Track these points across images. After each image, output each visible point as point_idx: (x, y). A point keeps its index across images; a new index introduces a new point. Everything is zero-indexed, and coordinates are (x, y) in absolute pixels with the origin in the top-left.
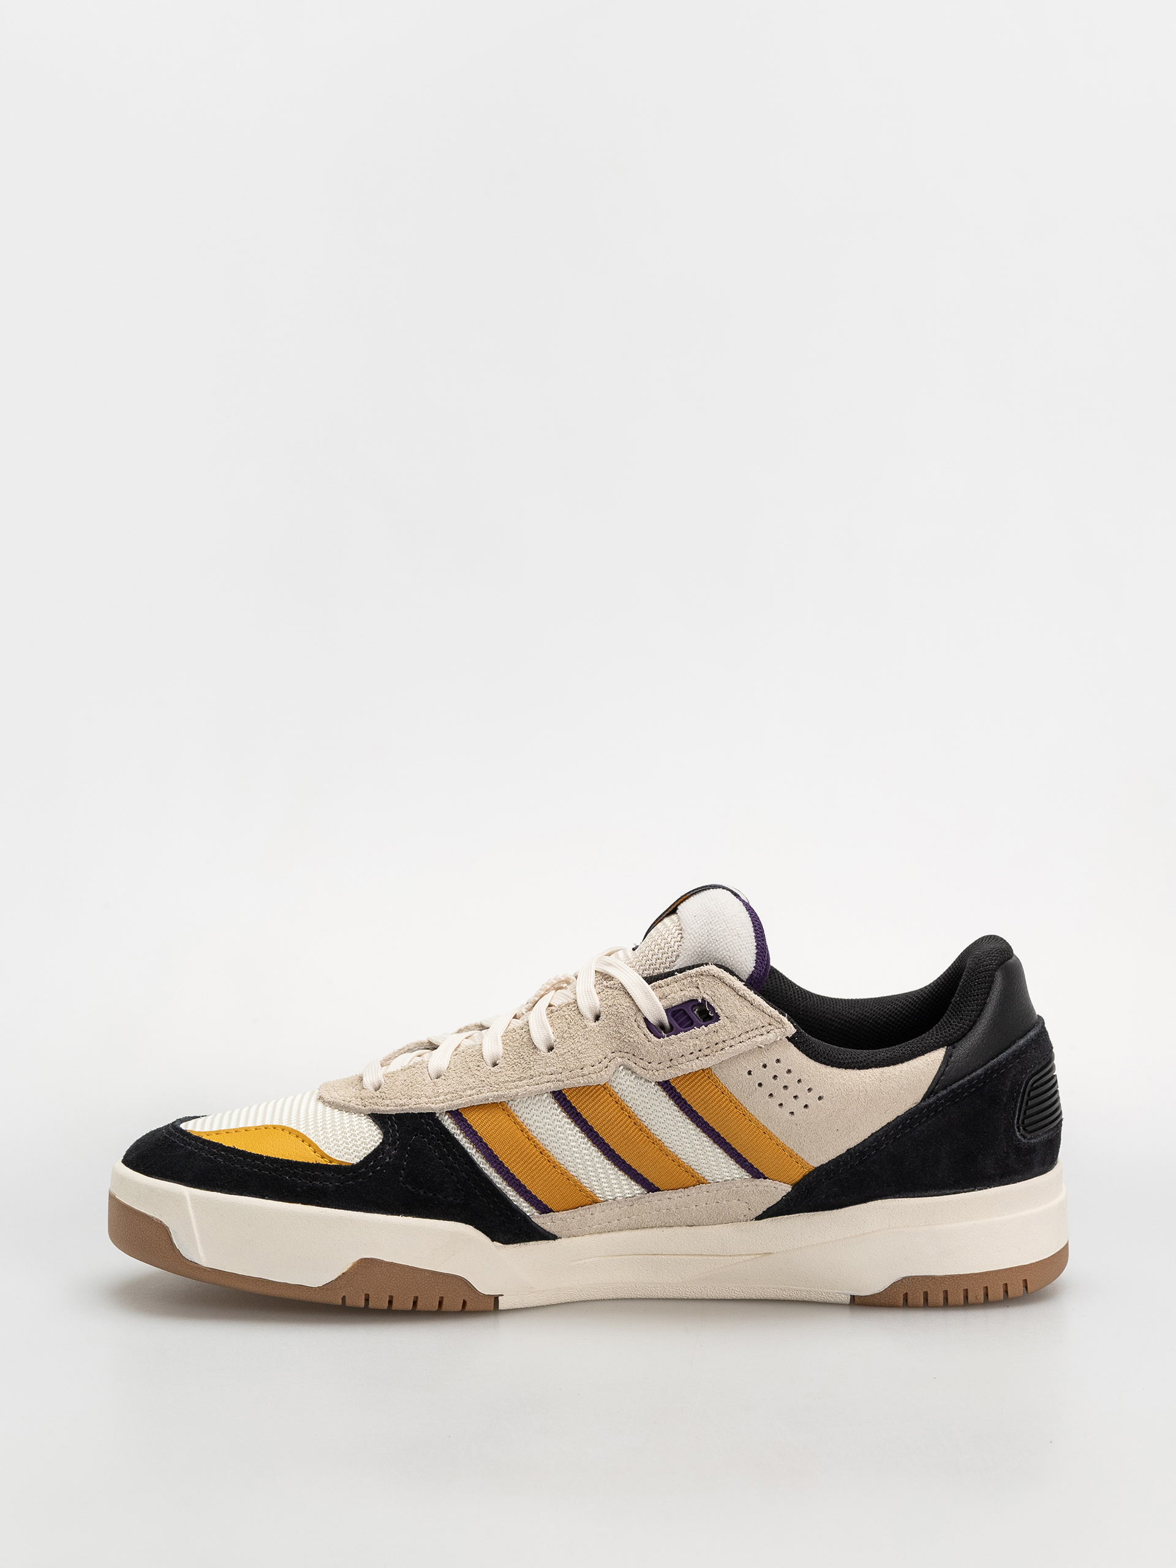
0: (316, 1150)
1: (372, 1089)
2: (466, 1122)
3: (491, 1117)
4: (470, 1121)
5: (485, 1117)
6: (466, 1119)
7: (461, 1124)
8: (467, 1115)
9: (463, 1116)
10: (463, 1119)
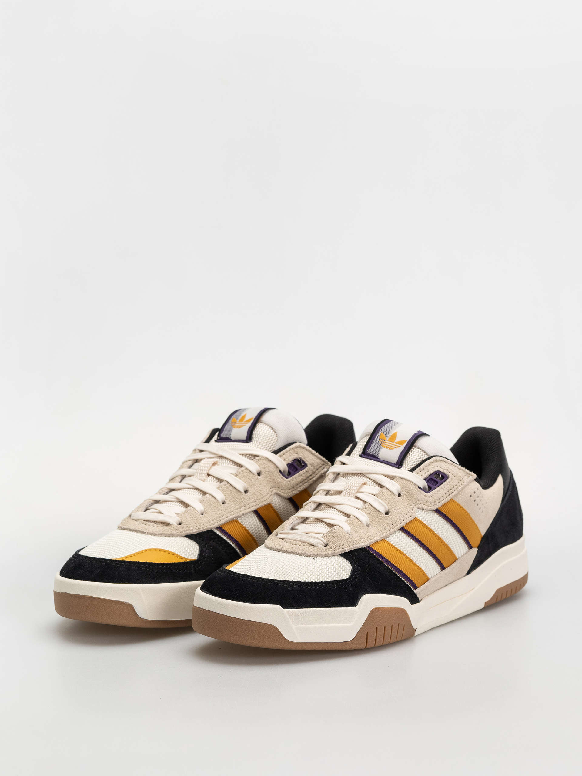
0: (178, 556)
1: (176, 525)
2: (225, 531)
3: (233, 526)
4: (226, 530)
5: (231, 527)
6: (225, 529)
7: (223, 532)
8: (225, 528)
9: (223, 529)
10: (224, 530)
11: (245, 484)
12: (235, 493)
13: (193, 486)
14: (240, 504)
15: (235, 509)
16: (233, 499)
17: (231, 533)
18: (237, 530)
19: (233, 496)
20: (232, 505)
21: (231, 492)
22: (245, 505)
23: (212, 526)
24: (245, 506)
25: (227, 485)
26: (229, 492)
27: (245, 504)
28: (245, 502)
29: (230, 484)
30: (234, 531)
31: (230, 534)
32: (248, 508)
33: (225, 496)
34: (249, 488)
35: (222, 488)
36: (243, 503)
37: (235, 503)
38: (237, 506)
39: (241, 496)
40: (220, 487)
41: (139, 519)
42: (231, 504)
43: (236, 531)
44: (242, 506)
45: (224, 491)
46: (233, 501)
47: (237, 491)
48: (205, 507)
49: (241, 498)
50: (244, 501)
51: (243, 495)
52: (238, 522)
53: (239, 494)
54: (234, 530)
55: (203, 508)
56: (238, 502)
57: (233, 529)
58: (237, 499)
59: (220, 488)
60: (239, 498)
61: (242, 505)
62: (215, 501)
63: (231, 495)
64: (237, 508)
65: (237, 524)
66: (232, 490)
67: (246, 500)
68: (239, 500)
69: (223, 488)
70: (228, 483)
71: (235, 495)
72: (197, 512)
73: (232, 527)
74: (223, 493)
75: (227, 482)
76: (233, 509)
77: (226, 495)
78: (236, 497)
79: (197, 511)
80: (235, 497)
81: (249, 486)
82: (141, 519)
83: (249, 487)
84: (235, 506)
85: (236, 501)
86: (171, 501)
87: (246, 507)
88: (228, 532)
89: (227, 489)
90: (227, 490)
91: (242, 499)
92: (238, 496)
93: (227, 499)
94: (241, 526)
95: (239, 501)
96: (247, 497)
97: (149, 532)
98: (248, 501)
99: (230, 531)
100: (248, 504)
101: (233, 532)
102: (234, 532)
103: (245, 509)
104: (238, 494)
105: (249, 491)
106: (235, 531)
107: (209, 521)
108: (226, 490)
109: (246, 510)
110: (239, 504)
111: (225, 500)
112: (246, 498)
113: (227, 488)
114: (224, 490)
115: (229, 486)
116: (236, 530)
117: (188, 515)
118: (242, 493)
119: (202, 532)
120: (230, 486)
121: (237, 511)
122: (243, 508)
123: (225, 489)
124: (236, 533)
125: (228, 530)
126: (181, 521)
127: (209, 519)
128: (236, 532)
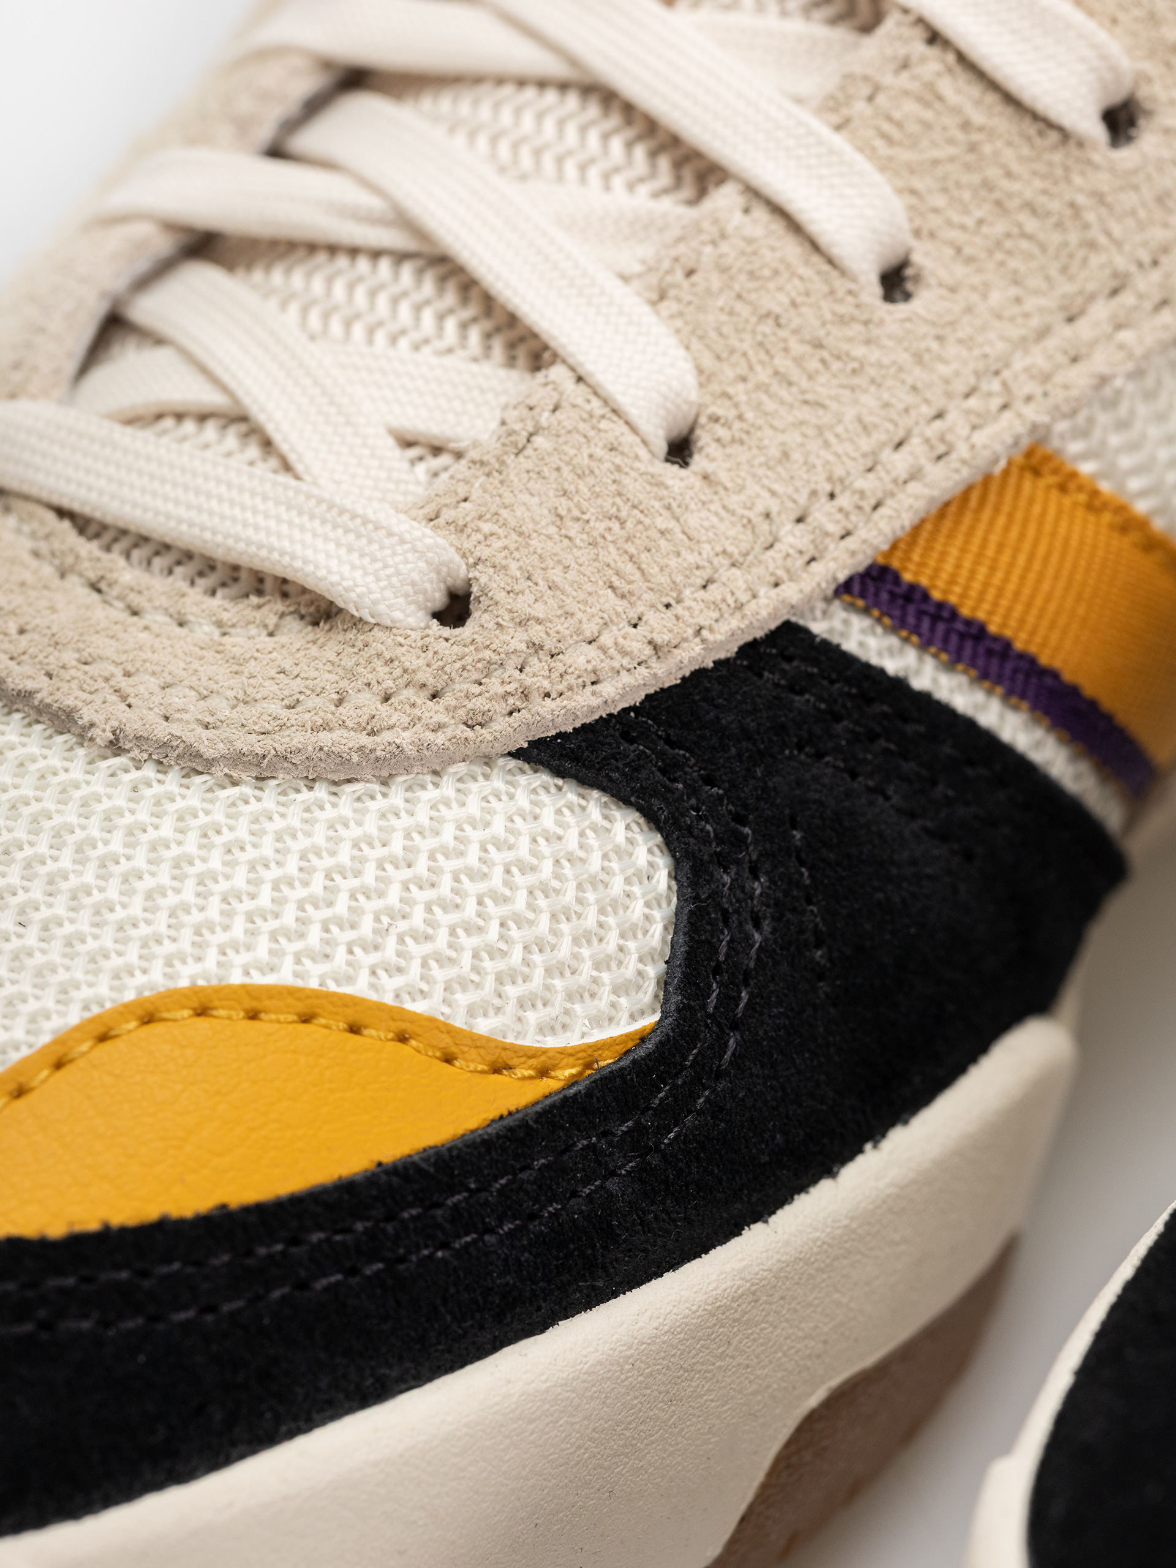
2: (926, 596)
3: (1007, 529)
4: (940, 584)
5: (985, 541)
6: (924, 581)
7: (911, 609)
8: (922, 564)
9: (907, 577)
10: (913, 588)
11: (1115, 47)
12: (1009, 155)
13: (573, 61)
14: (1064, 270)
15: (1022, 343)
16: (1000, 228)
17: (986, 606)
18: (1047, 558)
19: (988, 185)
20: (985, 291)
21: (973, 148)
22: (1115, 275)
23: (791, 592)
24: (1114, 284)
25: (923, 60)
26: (951, 141)
27: (1121, 262)
28: (1119, 244)
29: (951, 58)
30: (1014, 578)
31: (981, 615)
32: (1148, 305)
33: (913, 192)
34: (1149, 80)
35: (871, 99)
36: (1095, 260)
37: (1013, 263)
38: (1042, 301)
39: (1078, 180)
40: (849, 99)
41: (25, 489)
42: (976, 280)
43: (1032, 577)
44: (1092, 297)
45: (896, 134)
46: (998, 244)
47: (1031, 129)
48: (708, 361)
49: (1072, 205)
50: (1103, 240)
51: (1096, 167)
52: (1056, 471)
53: (1057, 157)
54: (1017, 572)
55: (691, 379)
56: (1043, 248)
57: (1005, 558)
58: (1031, 225)
59: (860, 107)
60: (1055, 205)
61: (1091, 287)
62: (810, 269)
63: (975, 178)
64: (1035, 322)
65: (1040, 494)
66: (978, 117)
67: (1130, 222)
68: (1059, 225)
69: (881, 99)
70: (934, 37)
71: (1009, 174)
72: (630, 438)
73: (994, 538)
74: (885, 166)
75: (919, 33)
76: (1000, 346)
77: (918, 184)
78: (1028, 194)
79: (634, 430)
80: (1013, 204)
81: (1152, 54)
82: (45, 495)
83: (1150, 67)
84: (1018, 300)
85: (1024, 244)
86: (354, 252)
87: (1127, 299)
88: (953, 599)
89: (928, 115)
90: (928, 126)
91: (1090, 217)
92: (1038, 184)
93: (932, 235)
94: (1082, 498)
95: (1055, 238)
96: (1135, 188)
97: (132, 721)
98: (1141, 226)
99: (976, 585)
100: (1146, 259)
101: (1011, 587)
102: (1017, 594)
103: (1119, 327)
104: (1040, 167)
105: (1149, 114)
106: (1023, 578)
107: (764, 527)
108: (913, 128)
109: (1125, 336)
110: (1054, 272)
111: (913, 243)
112: (1129, 199)
113: (927, 105)
114: (899, 125)
115: (950, 70)
116: (1037, 566)
117: (536, 485)
118: (1081, 144)
119: (699, 674)
120: (958, 69)
121: (1037, 358)
122: (1101, 311)
123: (910, 108)
124: (1032, 597)
125: (952, 581)
126: (463, 572)
127: (760, 508)
128: (1039, 581)
